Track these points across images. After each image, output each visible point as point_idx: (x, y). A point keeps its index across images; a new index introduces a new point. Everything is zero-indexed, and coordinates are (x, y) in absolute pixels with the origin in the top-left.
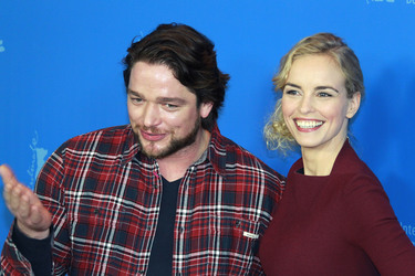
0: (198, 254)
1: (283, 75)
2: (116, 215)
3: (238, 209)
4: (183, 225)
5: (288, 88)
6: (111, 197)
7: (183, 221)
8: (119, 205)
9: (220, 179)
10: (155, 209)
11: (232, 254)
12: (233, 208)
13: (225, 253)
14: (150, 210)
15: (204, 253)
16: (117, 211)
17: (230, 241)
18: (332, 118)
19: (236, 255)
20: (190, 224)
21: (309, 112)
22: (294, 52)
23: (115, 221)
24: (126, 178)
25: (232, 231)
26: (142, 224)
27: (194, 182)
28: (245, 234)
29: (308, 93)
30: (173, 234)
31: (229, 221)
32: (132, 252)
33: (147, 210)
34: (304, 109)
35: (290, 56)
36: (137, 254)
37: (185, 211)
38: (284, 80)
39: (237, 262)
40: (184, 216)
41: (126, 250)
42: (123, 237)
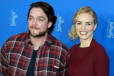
0: (41, 71)
1: (76, 19)
2: (19, 60)
3: (53, 59)
4: (37, 63)
5: (78, 22)
6: (18, 54)
7: (38, 62)
8: (20, 56)
9: (49, 50)
10: (30, 59)
11: (51, 72)
12: (52, 59)
13: (49, 71)
14: (28, 58)
15: (43, 71)
16: (19, 58)
17: (51, 68)
18: (90, 31)
19: (52, 72)
20: (39, 63)
21: (84, 29)
22: (79, 12)
23: (18, 61)
24: (23, 49)
25: (51, 65)
26: (26, 63)
27: (42, 51)
28: (55, 66)
29: (84, 24)
30: (34, 65)
31: (50, 62)
32: (22, 70)
33: (27, 58)
34: (83, 29)
35: (78, 13)
36: (23, 71)
37: (38, 59)
38: (77, 20)
39: (52, 74)
40: (38, 60)
41: (21, 69)
42: (20, 66)
